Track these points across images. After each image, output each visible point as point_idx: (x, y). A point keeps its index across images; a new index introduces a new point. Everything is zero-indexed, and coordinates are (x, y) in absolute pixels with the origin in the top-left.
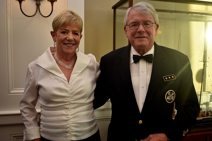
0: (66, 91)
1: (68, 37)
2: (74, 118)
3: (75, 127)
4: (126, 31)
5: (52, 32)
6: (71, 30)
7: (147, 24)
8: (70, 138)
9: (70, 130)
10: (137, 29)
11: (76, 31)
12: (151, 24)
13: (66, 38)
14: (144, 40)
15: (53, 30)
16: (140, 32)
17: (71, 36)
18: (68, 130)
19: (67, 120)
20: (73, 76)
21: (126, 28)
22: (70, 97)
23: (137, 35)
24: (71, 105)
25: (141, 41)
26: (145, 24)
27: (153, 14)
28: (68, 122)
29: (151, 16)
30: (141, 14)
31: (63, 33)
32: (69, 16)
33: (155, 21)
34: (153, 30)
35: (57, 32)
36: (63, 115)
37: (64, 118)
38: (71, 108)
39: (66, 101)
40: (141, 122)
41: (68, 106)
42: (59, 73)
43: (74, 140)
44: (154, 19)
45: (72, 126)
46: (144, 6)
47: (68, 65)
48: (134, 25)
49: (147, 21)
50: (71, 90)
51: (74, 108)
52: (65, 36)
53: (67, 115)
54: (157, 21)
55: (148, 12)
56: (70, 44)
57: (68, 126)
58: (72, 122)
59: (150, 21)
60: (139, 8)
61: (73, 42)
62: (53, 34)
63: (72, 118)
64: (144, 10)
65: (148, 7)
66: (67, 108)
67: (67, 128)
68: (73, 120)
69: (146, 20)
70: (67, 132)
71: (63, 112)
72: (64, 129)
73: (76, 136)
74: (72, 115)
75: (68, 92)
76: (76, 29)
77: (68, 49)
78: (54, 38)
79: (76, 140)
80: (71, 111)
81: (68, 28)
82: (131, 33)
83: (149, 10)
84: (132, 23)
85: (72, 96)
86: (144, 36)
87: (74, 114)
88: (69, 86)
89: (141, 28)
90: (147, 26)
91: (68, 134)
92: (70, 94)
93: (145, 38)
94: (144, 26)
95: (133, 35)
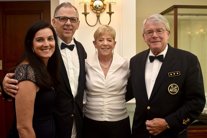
0: (103, 84)
1: (104, 43)
2: (108, 104)
3: (109, 111)
4: (144, 38)
5: (93, 42)
6: (105, 38)
7: (160, 31)
8: (104, 119)
9: (105, 113)
10: (152, 36)
11: (109, 38)
12: (163, 30)
13: (102, 45)
14: (157, 44)
15: (94, 40)
16: (154, 38)
17: (106, 42)
18: (103, 112)
19: (103, 106)
20: (109, 74)
21: (144, 35)
22: (105, 89)
23: (152, 40)
24: (106, 95)
25: (155, 45)
26: (158, 31)
27: (163, 23)
28: (104, 107)
29: (163, 25)
30: (154, 24)
31: (101, 41)
32: (104, 28)
33: (166, 28)
34: (164, 35)
35: (97, 41)
36: (101, 101)
37: (101, 104)
38: (107, 97)
39: (102, 91)
40: (149, 108)
41: (105, 95)
42: (100, 71)
43: (107, 121)
44: (165, 27)
45: (107, 110)
46: (157, 17)
47: (106, 65)
48: (150, 33)
49: (160, 29)
50: (106, 84)
51: (109, 97)
52: (102, 43)
53: (103, 102)
54: (168, 28)
55: (159, 22)
56: (106, 48)
57: (103, 110)
58: (106, 107)
59: (162, 29)
60: (152, 19)
61: (108, 47)
62: (95, 43)
63: (107, 105)
64: (156, 21)
65: (160, 18)
66: (104, 97)
67: (103, 111)
68: (107, 106)
69: (158, 28)
70: (102, 114)
71: (101, 99)
72: (100, 111)
73: (109, 118)
74: (107, 102)
75: (104, 85)
76: (109, 37)
77: (105, 52)
78: (95, 46)
79: (109, 121)
80: (106, 99)
81: (103, 37)
82: (148, 39)
83: (160, 20)
84: (148, 31)
85: (107, 88)
86: (158, 40)
87: (108, 102)
88: (105, 81)
89: (155, 34)
90: (160, 33)
91: (103, 116)
92: (105, 87)
93: (159, 42)
94: (157, 33)
95: (149, 40)
